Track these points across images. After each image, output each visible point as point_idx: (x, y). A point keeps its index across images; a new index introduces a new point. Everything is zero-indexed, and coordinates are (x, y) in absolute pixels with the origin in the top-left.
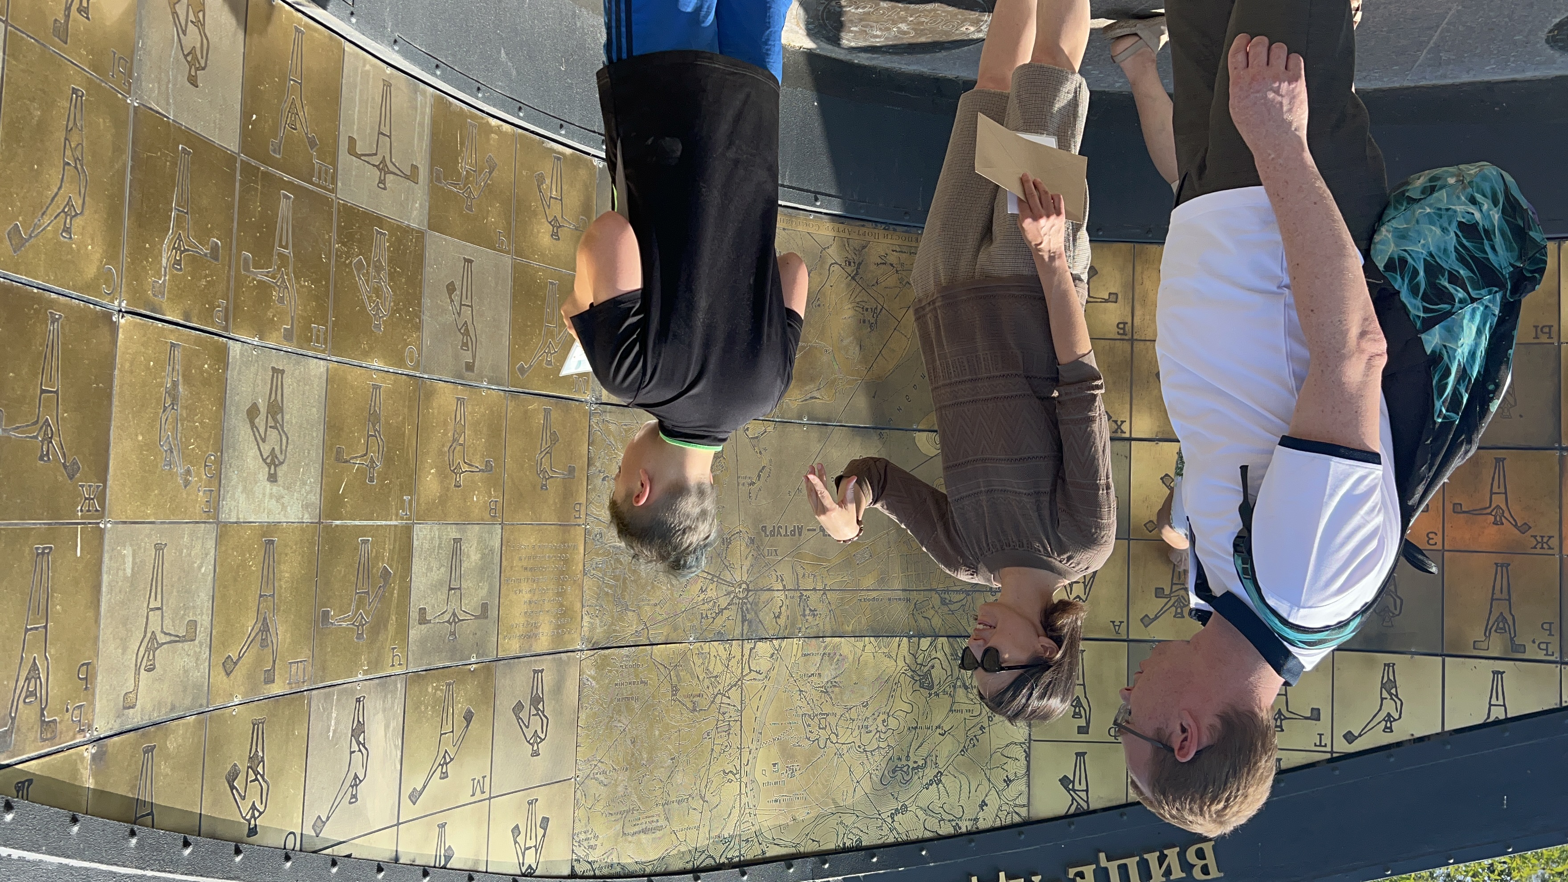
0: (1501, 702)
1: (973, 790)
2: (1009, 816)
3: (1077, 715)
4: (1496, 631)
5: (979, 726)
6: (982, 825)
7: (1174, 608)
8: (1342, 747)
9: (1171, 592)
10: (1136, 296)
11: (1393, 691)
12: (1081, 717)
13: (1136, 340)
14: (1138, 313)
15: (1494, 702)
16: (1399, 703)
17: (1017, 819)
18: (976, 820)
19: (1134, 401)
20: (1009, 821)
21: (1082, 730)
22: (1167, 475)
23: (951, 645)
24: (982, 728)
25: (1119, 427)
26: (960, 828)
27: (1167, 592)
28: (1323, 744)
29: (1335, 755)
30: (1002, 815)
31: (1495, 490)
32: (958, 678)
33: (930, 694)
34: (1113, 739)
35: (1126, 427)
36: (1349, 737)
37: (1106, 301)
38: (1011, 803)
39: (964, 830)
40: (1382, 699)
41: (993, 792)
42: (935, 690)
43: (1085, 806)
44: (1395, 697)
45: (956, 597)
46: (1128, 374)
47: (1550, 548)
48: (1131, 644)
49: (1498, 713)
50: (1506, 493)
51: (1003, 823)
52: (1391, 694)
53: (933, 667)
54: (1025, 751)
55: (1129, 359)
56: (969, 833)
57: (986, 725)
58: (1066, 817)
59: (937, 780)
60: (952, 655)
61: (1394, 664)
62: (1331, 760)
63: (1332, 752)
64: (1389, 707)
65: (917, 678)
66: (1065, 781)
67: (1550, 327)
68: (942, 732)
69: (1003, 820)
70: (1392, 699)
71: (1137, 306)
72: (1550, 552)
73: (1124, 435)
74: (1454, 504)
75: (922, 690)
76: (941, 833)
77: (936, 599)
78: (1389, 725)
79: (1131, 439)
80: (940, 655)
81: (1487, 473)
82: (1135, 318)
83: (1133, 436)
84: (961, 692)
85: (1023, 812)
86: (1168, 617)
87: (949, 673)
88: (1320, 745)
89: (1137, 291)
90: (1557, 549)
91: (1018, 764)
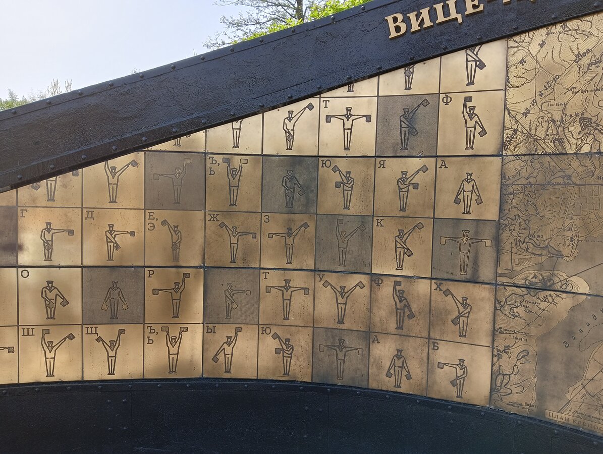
0: (235, 131)
1: (550, 54)
2: (522, 39)
3: (473, 108)
4: (237, 169)
5: (543, 96)
6: (544, 31)
7: (407, 177)
8: (314, 101)
9: (408, 187)
10: (426, 365)
11: (288, 134)
12: (469, 107)
13: (427, 339)
14: (425, 355)
15: (238, 131)
16: (285, 128)
17: (517, 38)
18: (548, 34)
19: (428, 302)
20: (523, 36)
21: (469, 99)
22: (409, 256)
23: (564, 148)
24: (541, 95)
25: (438, 287)
26: (561, 26)
27: (411, 187)
28: (325, 102)
29: (319, 96)
30: (528, 39)
31: (236, 245)
32: (559, 126)
33: (583, 114)
34: (449, 95)
35: (434, 286)
36: (311, 107)
37: (445, 364)
38: (520, 48)
39: (558, 26)
40: (293, 130)
41: (534, 54)
42: (578, 118)
43: (469, 52)
44: (287, 131)
45: (560, 180)
46: (432, 318)
47: (210, 214)
48: (434, 155)
49: (236, 125)
50: (231, 244)
51: (527, 34)
52: (289, 133)
53: (579, 133)
54: (509, 83)
55: (431, 327)
56: (554, 24)
57: (538, 98)
58: (481, 44)
59: (579, 57)
60: (563, 142)
61: (287, 149)
62: (320, 93)
63: (320, 98)
64: (290, 126)
65: (594, 125)
66: (481, 65)
67: (208, 332)
68: (575, 90)
69: (527, 36)
70: (288, 130)
71: (425, 359)
72: (210, 212)
73: (435, 281)
74: (255, 238)
75: (590, 117)
76: (578, 21)
77: (575, 178)
78: (290, 115)
79: (431, 279)
80: (573, 142)
81: (240, 254)
82: (427, 352)
83: (429, 281)
84: (557, 117)
85: (511, 43)
86: (411, 172)
87: (566, 130)
88: (326, 101)
89: (425, 368)
90: (207, 214)
91: (514, 74)
